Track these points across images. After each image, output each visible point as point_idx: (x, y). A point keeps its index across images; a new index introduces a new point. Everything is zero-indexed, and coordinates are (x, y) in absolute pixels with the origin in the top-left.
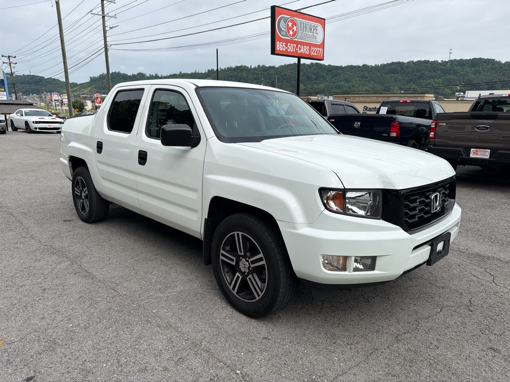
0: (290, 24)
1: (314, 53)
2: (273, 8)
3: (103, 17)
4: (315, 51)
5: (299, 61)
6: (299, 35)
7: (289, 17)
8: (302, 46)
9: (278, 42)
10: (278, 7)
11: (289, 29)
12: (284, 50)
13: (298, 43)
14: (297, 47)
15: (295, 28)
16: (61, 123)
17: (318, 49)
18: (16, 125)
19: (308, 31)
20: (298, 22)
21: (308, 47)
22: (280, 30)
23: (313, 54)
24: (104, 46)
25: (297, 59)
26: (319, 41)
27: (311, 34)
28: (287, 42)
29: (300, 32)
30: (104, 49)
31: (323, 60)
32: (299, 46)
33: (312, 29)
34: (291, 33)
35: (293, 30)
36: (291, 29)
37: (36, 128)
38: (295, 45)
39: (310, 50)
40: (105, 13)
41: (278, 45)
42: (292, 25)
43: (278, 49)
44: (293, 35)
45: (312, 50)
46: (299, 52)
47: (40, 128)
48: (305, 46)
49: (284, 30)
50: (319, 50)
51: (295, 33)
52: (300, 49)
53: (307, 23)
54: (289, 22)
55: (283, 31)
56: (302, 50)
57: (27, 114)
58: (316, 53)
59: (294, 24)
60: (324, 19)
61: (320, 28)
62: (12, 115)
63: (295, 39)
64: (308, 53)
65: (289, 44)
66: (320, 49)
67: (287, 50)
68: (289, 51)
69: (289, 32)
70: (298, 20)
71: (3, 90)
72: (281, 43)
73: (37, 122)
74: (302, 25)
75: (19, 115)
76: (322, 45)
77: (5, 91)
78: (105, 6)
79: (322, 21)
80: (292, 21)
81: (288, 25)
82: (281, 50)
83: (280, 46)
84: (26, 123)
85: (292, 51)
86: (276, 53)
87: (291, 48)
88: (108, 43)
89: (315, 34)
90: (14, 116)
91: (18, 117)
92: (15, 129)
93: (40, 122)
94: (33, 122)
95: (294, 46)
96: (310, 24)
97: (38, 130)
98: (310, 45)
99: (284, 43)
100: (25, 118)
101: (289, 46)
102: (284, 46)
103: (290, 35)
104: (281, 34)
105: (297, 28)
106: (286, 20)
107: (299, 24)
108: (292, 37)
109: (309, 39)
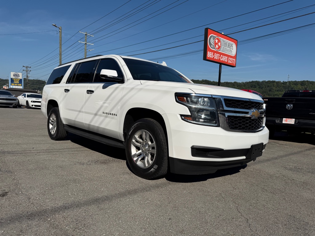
0: (217, 41)
1: (230, 61)
2: (206, 30)
4: (231, 60)
5: (220, 66)
6: (222, 49)
7: (216, 36)
8: (223, 56)
9: (209, 52)
10: (210, 29)
11: (216, 44)
12: (212, 57)
13: (221, 54)
14: (220, 57)
15: (219, 44)
17: (233, 59)
19: (227, 47)
20: (222, 40)
21: (227, 57)
22: (210, 44)
23: (229, 62)
25: (219, 64)
26: (233, 54)
27: (230, 49)
28: (214, 52)
29: (222, 47)
31: (235, 67)
32: (222, 56)
34: (217, 47)
35: (218, 45)
36: (217, 44)
38: (219, 55)
41: (208, 54)
43: (208, 57)
45: (229, 60)
46: (221, 60)
48: (225, 57)
49: (213, 44)
50: (233, 60)
51: (219, 47)
52: (222, 58)
53: (227, 42)
54: (216, 39)
56: (223, 59)
58: (232, 62)
59: (219, 41)
60: (237, 40)
61: (234, 45)
63: (219, 51)
64: (226, 61)
65: (215, 54)
67: (213, 57)
68: (215, 58)
69: (216, 46)
72: (211, 52)
74: (224, 42)
75: (23, 96)
77: (22, 86)
79: (236, 42)
80: (218, 39)
81: (215, 41)
82: (210, 57)
83: (210, 55)
84: (27, 101)
85: (217, 59)
86: (207, 59)
87: (216, 57)
89: (231, 50)
91: (22, 98)
93: (36, 102)
95: (218, 56)
96: (228, 42)
99: (212, 53)
100: (27, 99)
101: (215, 55)
102: (212, 55)
103: (216, 48)
104: (210, 47)
105: (220, 44)
106: (214, 38)
107: (222, 42)
108: (218, 49)
109: (228, 52)
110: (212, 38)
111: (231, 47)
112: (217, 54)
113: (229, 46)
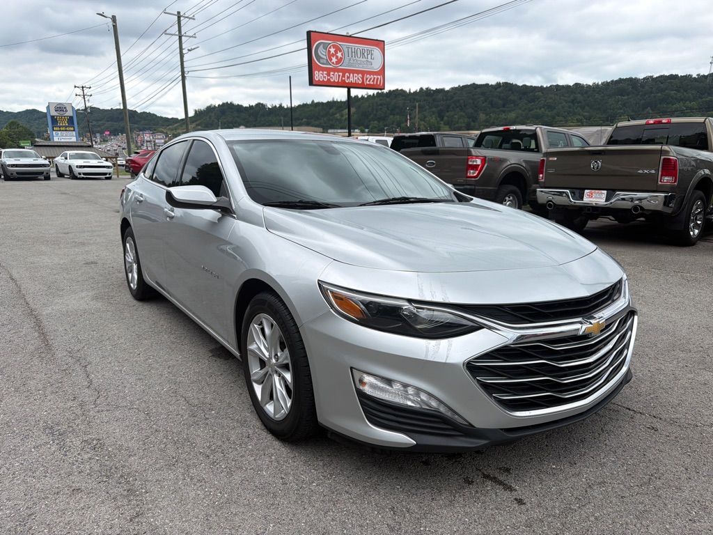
0: (332, 50)
1: (369, 81)
2: (309, 33)
3: (180, 38)
4: (370, 79)
5: (349, 92)
6: (346, 61)
7: (330, 42)
8: (351, 75)
9: (317, 72)
10: (315, 32)
11: (330, 56)
12: (325, 80)
13: (344, 71)
14: (344, 76)
15: (339, 55)
16: (109, 167)
17: (376, 77)
18: (61, 170)
19: (359, 56)
20: (344, 47)
21: (360, 75)
22: (318, 58)
23: (368, 83)
24: (180, 73)
25: (346, 89)
26: (376, 66)
27: (364, 59)
28: (329, 71)
29: (347, 58)
30: (180, 78)
31: (384, 87)
32: (347, 74)
33: (366, 54)
34: (334, 60)
35: (337, 57)
36: (333, 55)
37: (80, 174)
38: (341, 74)
39: (363, 78)
40: (183, 33)
41: (316, 75)
42: (336, 52)
43: (317, 80)
44: (337, 63)
45: (367, 79)
46: (347, 82)
47: (84, 174)
48: (355, 75)
49: (325, 57)
50: (378, 79)
51: (339, 61)
52: (348, 78)
53: (356, 48)
54: (330, 48)
55: (323, 59)
57: (72, 157)
58: (373, 81)
60: (384, 41)
61: (376, 52)
62: (56, 159)
63: (340, 67)
64: (360, 83)
65: (332, 73)
66: (379, 77)
67: (329, 80)
68: (332, 81)
69: (331, 60)
70: (344, 45)
71: (72, 129)
72: (321, 72)
73: (81, 167)
74: (350, 50)
76: (382, 71)
77: (74, 130)
78: (182, 23)
79: (380, 44)
80: (334, 46)
81: (329, 51)
82: (321, 80)
83: (318, 76)
84: (70, 166)
85: (336, 81)
86: (314, 83)
87: (335, 77)
88: (185, 70)
89: (369, 60)
90: (59, 160)
91: (62, 161)
92: (61, 175)
93: (84, 167)
94: (77, 167)
95: (339, 76)
96: (361, 48)
97: (82, 176)
98: (363, 73)
99: (325, 73)
100: (69, 162)
101: (332, 76)
102: (325, 75)
103: (333, 63)
104: (319, 62)
105: (342, 54)
106: (325, 46)
107: (346, 50)
108: (336, 64)
109: (361, 66)
110: (321, 47)
111: (369, 56)
112: (336, 73)
113: (363, 54)
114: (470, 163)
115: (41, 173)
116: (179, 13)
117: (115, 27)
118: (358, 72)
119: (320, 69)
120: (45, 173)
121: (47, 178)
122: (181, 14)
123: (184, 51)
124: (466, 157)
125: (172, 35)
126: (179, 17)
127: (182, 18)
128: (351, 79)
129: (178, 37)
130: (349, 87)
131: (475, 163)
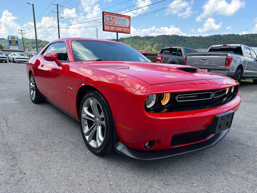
0: (111, 19)
1: (125, 30)
2: (103, 12)
3: (58, 13)
6: (116, 23)
8: (118, 28)
9: (105, 26)
10: (105, 12)
11: (111, 21)
12: (109, 29)
13: (116, 26)
14: (115, 28)
15: (114, 20)
16: (28, 59)
17: (127, 29)
18: (10, 60)
19: (121, 21)
20: (116, 18)
21: (121, 28)
22: (107, 21)
24: (58, 26)
26: (127, 25)
27: (123, 23)
28: (110, 26)
30: (58, 28)
31: (130, 33)
32: (117, 28)
33: (123, 21)
34: (112, 22)
35: (113, 21)
36: (112, 20)
38: (114, 27)
39: (122, 29)
40: (59, 12)
42: (113, 19)
44: (113, 23)
45: (124, 30)
46: (117, 30)
47: (18, 61)
48: (119, 28)
49: (109, 21)
50: (128, 30)
52: (117, 29)
53: (120, 18)
54: (111, 18)
55: (108, 21)
58: (126, 30)
59: (113, 18)
60: (130, 16)
61: (127, 20)
63: (114, 25)
64: (121, 31)
65: (111, 27)
66: (128, 29)
67: (110, 29)
69: (111, 22)
71: (17, 45)
72: (107, 26)
73: (17, 58)
74: (118, 19)
76: (129, 27)
80: (112, 17)
81: (110, 19)
83: (106, 28)
84: (13, 58)
85: (113, 30)
86: (105, 30)
87: (112, 28)
89: (125, 23)
91: (11, 56)
92: (10, 61)
93: (18, 58)
95: (114, 28)
96: (122, 18)
97: (18, 62)
98: (122, 27)
100: (13, 56)
101: (111, 28)
103: (112, 23)
104: (107, 23)
105: (115, 20)
106: (109, 17)
109: (122, 25)
110: (108, 17)
111: (125, 22)
112: (113, 27)
114: (157, 59)
115: (4, 60)
116: (57, 4)
117: (33, 8)
118: (121, 27)
119: (107, 25)
120: (5, 60)
121: (6, 62)
122: (58, 5)
123: (59, 18)
124: (156, 57)
125: (55, 12)
126: (57, 6)
127: (58, 6)
128: (118, 29)
129: (57, 13)
130: (117, 32)
131: (159, 59)
